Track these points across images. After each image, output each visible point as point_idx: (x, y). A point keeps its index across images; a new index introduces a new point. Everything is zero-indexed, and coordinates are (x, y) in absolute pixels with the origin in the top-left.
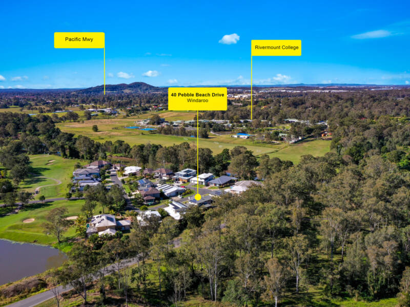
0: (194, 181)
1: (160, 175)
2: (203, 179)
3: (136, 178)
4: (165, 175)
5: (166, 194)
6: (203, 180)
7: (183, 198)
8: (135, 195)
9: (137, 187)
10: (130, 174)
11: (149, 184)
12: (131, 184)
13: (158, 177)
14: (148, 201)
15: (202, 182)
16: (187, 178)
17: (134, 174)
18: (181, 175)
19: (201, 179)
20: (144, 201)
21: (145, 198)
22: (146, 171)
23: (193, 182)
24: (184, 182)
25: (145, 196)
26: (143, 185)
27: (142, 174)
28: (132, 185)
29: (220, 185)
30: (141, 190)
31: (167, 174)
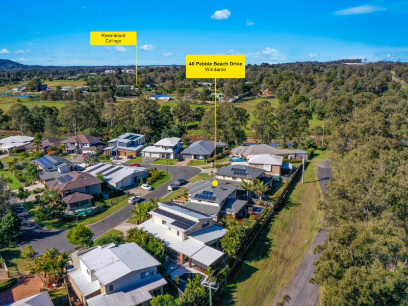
0: (151, 153)
1: (77, 147)
2: (170, 147)
3: (28, 156)
4: (88, 146)
5: (113, 183)
6: (170, 151)
7: (153, 189)
8: (35, 192)
9: (36, 174)
10: (11, 149)
11: (65, 164)
12: (20, 168)
13: (73, 152)
14: (75, 205)
15: (168, 154)
16: (135, 149)
17: (20, 150)
18: (121, 144)
19: (166, 147)
20: (65, 205)
21: (67, 200)
22: (45, 143)
23: (147, 155)
24: (131, 157)
25: (66, 195)
26: (50, 169)
27: (38, 149)
28: (24, 171)
29: (206, 157)
30: (47, 181)
31: (92, 145)
